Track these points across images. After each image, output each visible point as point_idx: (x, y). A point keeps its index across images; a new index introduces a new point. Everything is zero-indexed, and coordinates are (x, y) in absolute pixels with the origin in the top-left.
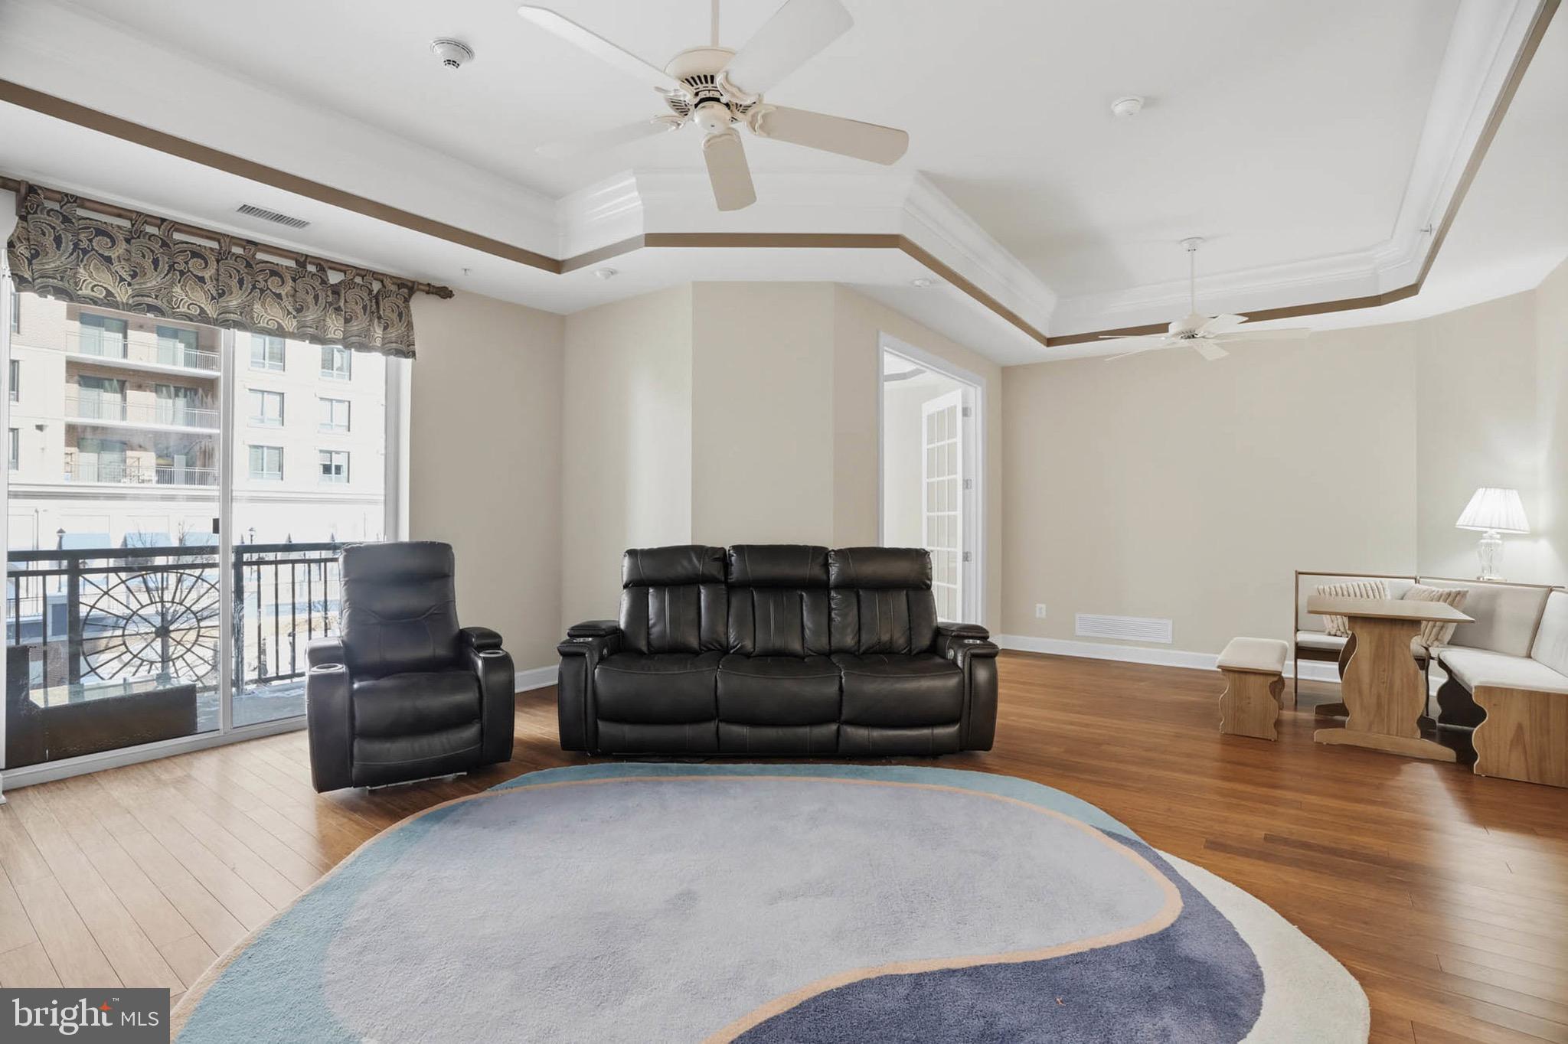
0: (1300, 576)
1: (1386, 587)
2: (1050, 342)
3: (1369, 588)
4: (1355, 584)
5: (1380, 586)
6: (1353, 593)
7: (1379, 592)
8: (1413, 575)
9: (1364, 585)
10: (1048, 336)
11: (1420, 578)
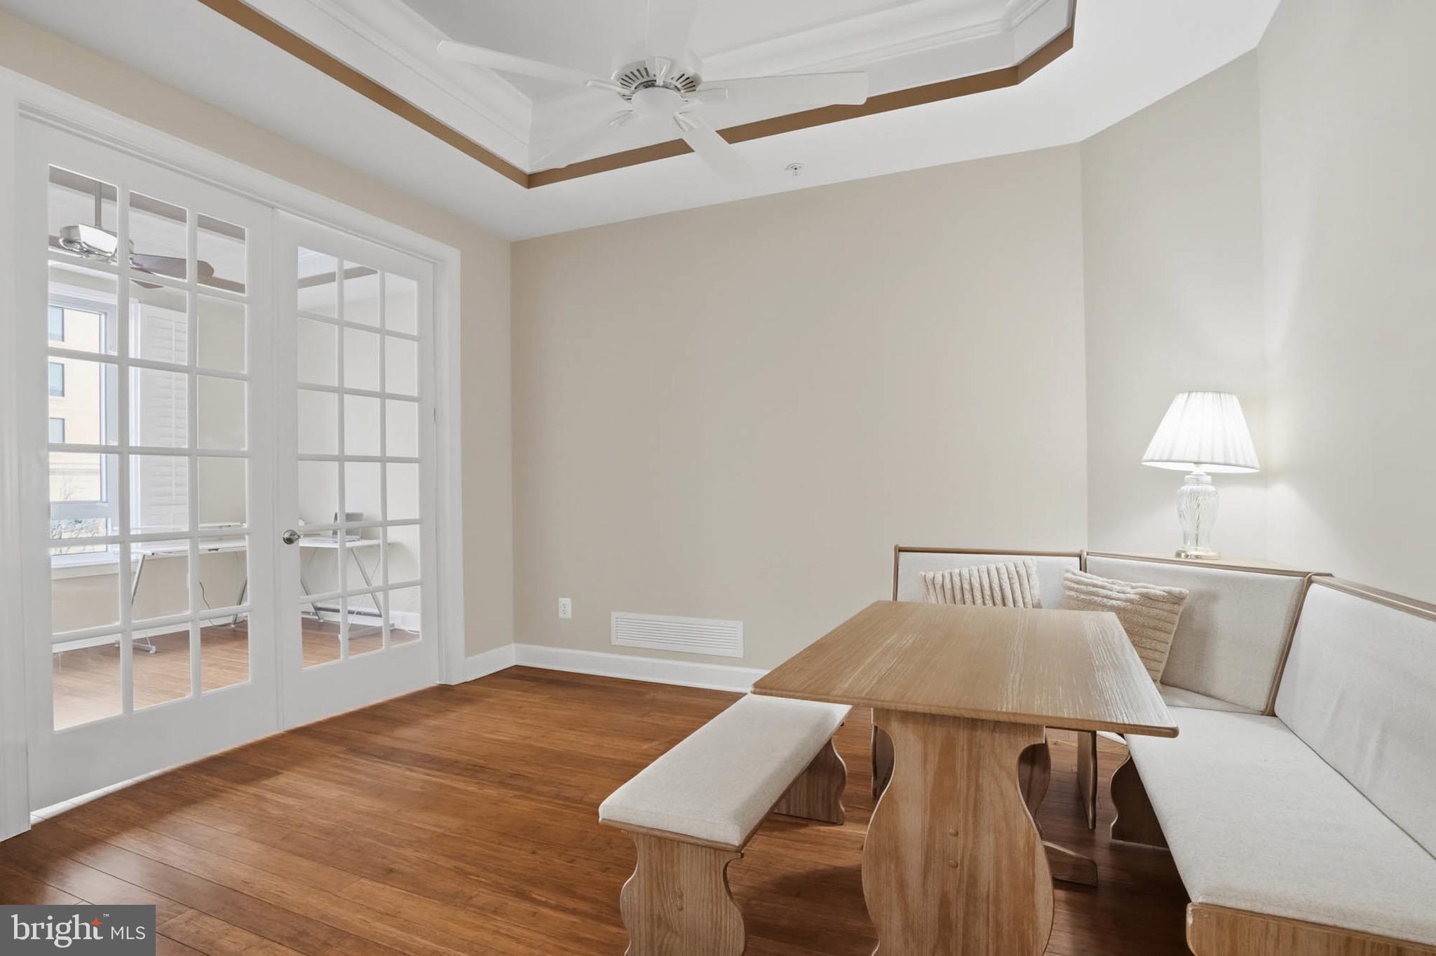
0: (903, 555)
1: (1033, 570)
2: (532, 180)
3: (1005, 577)
4: (984, 568)
5: (1023, 571)
6: (978, 586)
7: (1021, 585)
8: (1077, 551)
9: (997, 570)
10: (528, 170)
11: (1088, 554)
